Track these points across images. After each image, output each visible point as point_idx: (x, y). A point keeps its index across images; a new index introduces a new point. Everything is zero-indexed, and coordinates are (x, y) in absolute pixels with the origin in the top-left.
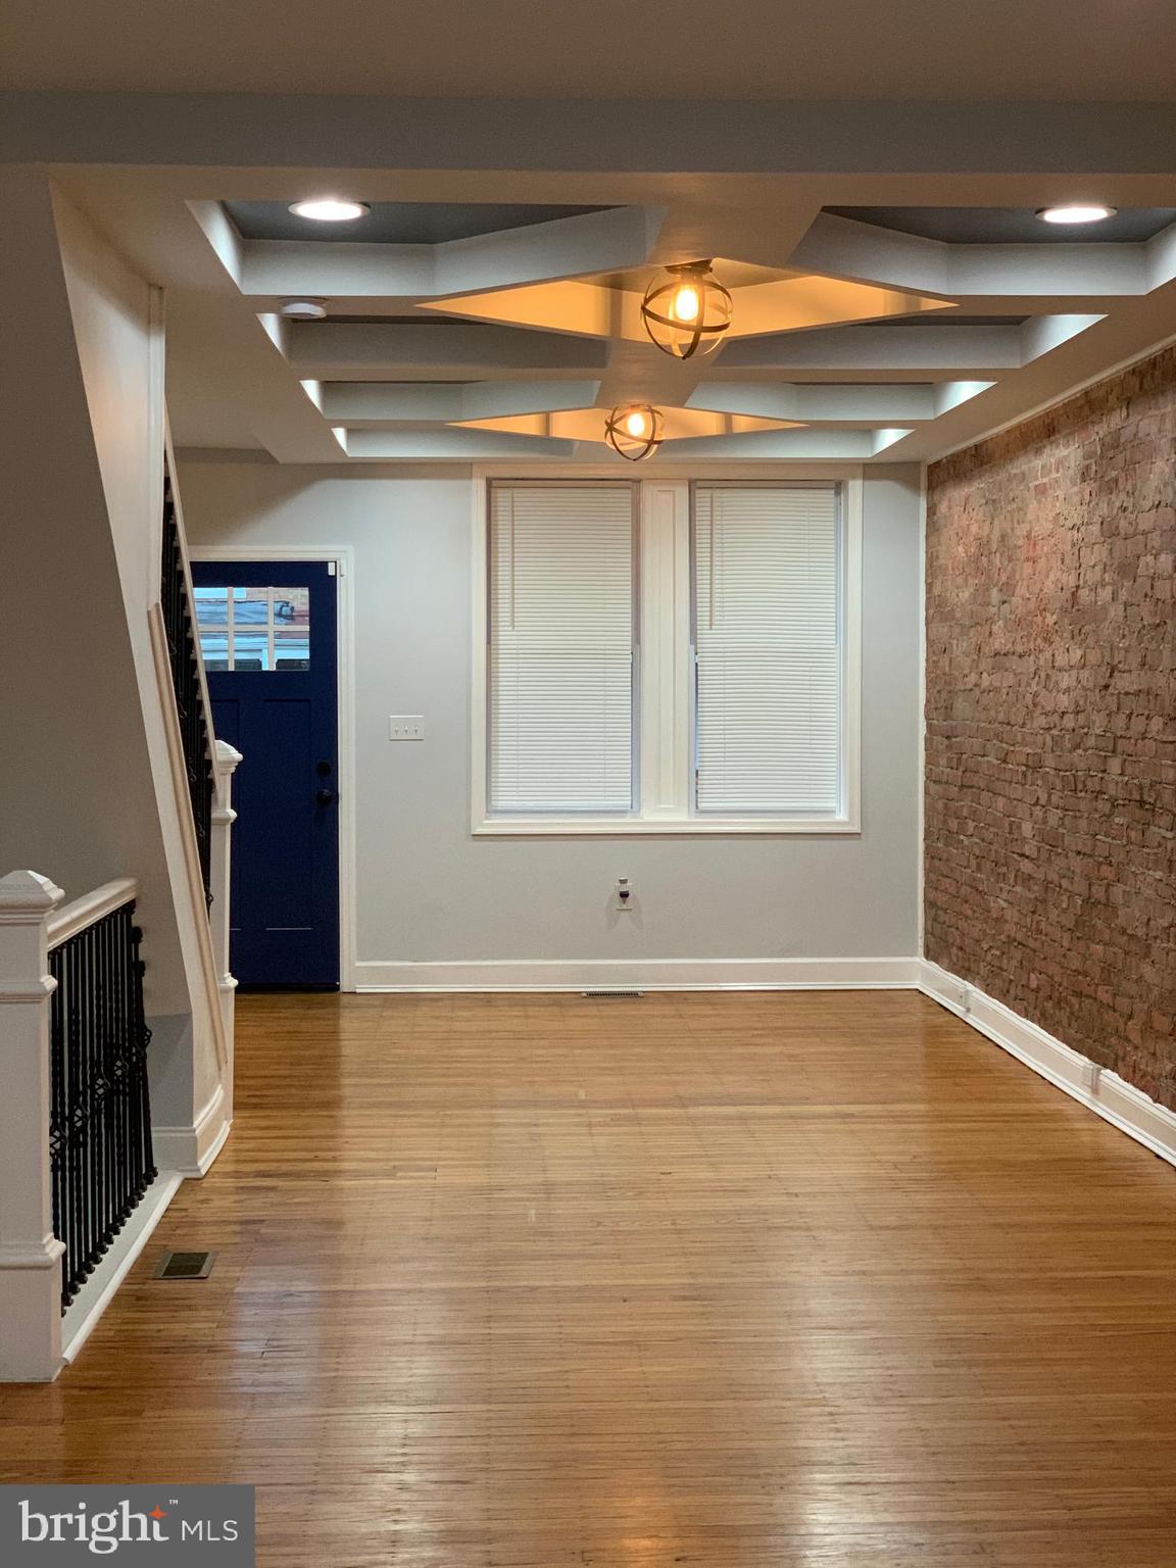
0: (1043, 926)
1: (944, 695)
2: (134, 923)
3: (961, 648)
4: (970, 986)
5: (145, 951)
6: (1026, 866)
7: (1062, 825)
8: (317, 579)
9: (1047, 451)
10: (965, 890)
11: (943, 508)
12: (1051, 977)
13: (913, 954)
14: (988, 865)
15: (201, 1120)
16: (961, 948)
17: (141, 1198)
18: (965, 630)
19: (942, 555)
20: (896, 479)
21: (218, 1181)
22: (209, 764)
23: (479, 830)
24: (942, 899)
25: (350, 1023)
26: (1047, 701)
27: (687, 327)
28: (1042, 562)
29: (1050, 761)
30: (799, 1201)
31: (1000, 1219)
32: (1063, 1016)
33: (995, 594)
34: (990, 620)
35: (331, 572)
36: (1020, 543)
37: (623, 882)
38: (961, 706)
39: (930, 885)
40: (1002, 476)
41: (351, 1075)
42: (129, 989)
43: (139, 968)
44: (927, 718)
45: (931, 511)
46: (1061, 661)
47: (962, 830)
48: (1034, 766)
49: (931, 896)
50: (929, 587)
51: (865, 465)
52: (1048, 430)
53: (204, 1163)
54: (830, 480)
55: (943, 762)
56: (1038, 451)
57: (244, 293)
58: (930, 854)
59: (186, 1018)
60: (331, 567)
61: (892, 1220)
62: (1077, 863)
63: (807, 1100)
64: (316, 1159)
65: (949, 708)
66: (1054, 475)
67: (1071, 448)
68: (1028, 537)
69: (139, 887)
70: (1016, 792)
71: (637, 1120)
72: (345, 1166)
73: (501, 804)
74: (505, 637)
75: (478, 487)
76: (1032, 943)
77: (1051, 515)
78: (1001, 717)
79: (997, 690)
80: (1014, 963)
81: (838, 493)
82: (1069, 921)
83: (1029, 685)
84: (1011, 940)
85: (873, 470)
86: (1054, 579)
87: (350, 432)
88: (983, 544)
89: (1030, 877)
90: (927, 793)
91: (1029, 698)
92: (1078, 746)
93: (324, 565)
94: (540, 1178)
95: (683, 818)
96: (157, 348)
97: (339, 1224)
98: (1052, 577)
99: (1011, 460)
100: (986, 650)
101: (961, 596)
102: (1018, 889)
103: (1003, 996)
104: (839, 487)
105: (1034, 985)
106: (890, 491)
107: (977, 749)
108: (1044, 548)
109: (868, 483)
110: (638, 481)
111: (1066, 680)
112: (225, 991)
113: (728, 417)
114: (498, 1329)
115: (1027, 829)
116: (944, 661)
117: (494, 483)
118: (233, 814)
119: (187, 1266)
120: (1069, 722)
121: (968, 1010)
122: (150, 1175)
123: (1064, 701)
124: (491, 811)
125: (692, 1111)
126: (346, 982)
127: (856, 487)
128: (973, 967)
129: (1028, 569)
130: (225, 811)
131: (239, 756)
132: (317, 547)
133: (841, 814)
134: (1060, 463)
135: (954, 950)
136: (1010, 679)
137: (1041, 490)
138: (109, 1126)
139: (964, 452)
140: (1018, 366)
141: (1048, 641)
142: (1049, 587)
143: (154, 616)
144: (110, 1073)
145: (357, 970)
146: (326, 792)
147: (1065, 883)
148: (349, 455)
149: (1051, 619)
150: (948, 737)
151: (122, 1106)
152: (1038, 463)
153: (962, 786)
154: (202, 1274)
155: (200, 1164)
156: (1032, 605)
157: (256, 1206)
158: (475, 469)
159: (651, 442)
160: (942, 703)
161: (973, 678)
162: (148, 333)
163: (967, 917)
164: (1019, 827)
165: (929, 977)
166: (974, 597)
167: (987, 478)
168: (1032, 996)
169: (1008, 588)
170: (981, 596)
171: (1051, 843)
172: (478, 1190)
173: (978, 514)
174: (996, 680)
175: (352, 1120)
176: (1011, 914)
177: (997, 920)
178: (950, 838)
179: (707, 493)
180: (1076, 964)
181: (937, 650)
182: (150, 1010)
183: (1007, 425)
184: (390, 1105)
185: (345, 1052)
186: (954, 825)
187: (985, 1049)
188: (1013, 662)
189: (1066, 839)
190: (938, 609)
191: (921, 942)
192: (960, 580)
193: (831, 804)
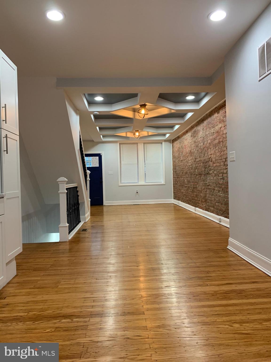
0: (188, 192)
1: (175, 167)
2: (77, 190)
3: (177, 161)
4: (179, 201)
5: (79, 194)
6: (186, 185)
7: (190, 179)
8: (99, 156)
9: (187, 134)
10: (178, 190)
11: (174, 145)
12: (189, 198)
13: (172, 199)
14: (181, 186)
15: (86, 215)
16: (178, 197)
17: (79, 224)
18: (177, 159)
19: (174, 150)
20: (168, 142)
21: (88, 222)
22: (86, 173)
23: (119, 185)
24: (175, 192)
25: (104, 208)
26: (188, 165)
27: (143, 114)
28: (186, 148)
29: (188, 172)
30: (160, 222)
31: (185, 223)
32: (191, 202)
33: (181, 153)
34: (180, 157)
35: (101, 155)
36: (184, 146)
37: (137, 191)
38: (177, 168)
39: (174, 190)
40: (181, 139)
41: (105, 212)
42: (77, 199)
43: (78, 196)
44: (173, 170)
45: (173, 145)
46: (189, 159)
47: (178, 183)
48: (186, 173)
49: (174, 192)
50: (173, 154)
51: (164, 140)
52: (187, 132)
53: (87, 220)
54: (160, 142)
55: (175, 175)
56: (186, 135)
57: (89, 111)
58: (174, 187)
59: (84, 202)
60: (101, 154)
61: (171, 223)
62: (192, 183)
63: (160, 213)
64: (101, 220)
65: (176, 168)
66: (188, 137)
67: (190, 133)
68: (185, 145)
69: (78, 185)
70: (184, 176)
71: (140, 215)
72: (104, 220)
73: (122, 182)
74: (122, 162)
75: (118, 144)
76: (187, 194)
77: (187, 142)
78: (182, 168)
79: (182, 165)
80: (185, 197)
81: (161, 144)
82: (191, 191)
83: (185, 163)
84: (184, 195)
85: (165, 141)
86: (188, 150)
87: (103, 136)
88: (179, 148)
89: (186, 186)
90: (173, 179)
91: (185, 165)
92: (192, 169)
93: (100, 154)
94: (128, 221)
95: (144, 183)
96: (78, 117)
97: (103, 226)
98: (188, 149)
99: (182, 137)
100: (180, 160)
101: (177, 155)
102: (185, 188)
103: (184, 202)
104: (161, 143)
105: (187, 199)
106: (168, 143)
107: (179, 173)
108: (187, 146)
109: (165, 142)
110: (137, 143)
111: (190, 161)
112: (89, 201)
113: (148, 132)
114: (123, 234)
115: (186, 181)
116: (175, 163)
117: (120, 144)
118: (90, 179)
119: (85, 230)
120: (191, 166)
121: (179, 204)
122: (80, 222)
123: (190, 164)
124: (121, 183)
125: (146, 214)
126: (104, 204)
127: (163, 143)
128: (180, 199)
129: (185, 149)
130: (88, 179)
131: (90, 172)
132: (99, 152)
133: (163, 182)
134: (188, 135)
135: (177, 197)
136: (183, 163)
137: (186, 139)
138: (75, 213)
139: (176, 137)
140: (183, 122)
141: (187, 157)
142: (188, 151)
143: (79, 150)
144: (75, 207)
145: (105, 203)
146: (101, 181)
147: (191, 186)
148: (103, 140)
149: (188, 155)
150: (176, 172)
151: (76, 212)
152: (186, 136)
153: (177, 178)
154: (87, 231)
155: (86, 220)
156: (185, 153)
157: (93, 225)
158: (118, 142)
159: (139, 136)
160: (175, 168)
161: (178, 164)
162: (77, 115)
163: (179, 193)
164: (185, 181)
165: (174, 201)
166: (178, 155)
167: (180, 140)
168: (187, 201)
169: (182, 152)
170: (179, 154)
171: (189, 182)
172: (121, 222)
173: (178, 144)
174: (181, 164)
175: (105, 216)
176: (184, 191)
177: (182, 193)
178: (176, 184)
179: (146, 144)
180: (192, 196)
181: (174, 162)
182: (80, 202)
183: (181, 133)
184: (109, 215)
185: (104, 214)
186: (177, 182)
187: (181, 208)
188: (183, 161)
189: (191, 181)
190: (174, 157)
191: (173, 197)
192: (176, 153)
193: (162, 181)
